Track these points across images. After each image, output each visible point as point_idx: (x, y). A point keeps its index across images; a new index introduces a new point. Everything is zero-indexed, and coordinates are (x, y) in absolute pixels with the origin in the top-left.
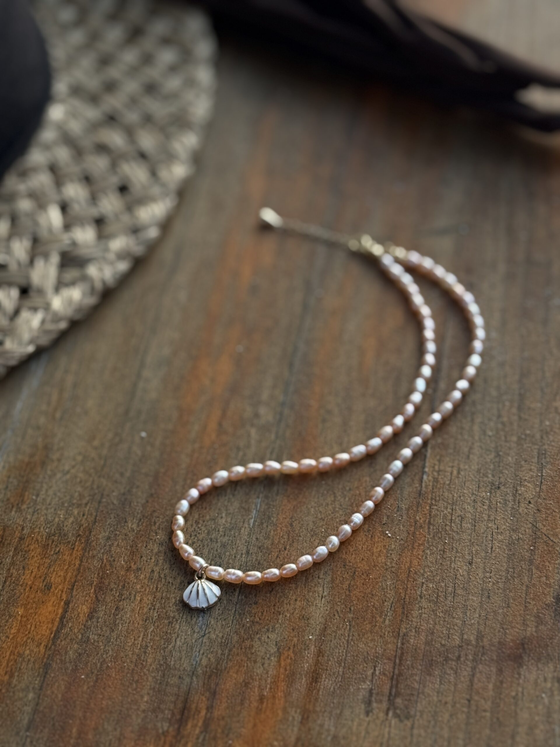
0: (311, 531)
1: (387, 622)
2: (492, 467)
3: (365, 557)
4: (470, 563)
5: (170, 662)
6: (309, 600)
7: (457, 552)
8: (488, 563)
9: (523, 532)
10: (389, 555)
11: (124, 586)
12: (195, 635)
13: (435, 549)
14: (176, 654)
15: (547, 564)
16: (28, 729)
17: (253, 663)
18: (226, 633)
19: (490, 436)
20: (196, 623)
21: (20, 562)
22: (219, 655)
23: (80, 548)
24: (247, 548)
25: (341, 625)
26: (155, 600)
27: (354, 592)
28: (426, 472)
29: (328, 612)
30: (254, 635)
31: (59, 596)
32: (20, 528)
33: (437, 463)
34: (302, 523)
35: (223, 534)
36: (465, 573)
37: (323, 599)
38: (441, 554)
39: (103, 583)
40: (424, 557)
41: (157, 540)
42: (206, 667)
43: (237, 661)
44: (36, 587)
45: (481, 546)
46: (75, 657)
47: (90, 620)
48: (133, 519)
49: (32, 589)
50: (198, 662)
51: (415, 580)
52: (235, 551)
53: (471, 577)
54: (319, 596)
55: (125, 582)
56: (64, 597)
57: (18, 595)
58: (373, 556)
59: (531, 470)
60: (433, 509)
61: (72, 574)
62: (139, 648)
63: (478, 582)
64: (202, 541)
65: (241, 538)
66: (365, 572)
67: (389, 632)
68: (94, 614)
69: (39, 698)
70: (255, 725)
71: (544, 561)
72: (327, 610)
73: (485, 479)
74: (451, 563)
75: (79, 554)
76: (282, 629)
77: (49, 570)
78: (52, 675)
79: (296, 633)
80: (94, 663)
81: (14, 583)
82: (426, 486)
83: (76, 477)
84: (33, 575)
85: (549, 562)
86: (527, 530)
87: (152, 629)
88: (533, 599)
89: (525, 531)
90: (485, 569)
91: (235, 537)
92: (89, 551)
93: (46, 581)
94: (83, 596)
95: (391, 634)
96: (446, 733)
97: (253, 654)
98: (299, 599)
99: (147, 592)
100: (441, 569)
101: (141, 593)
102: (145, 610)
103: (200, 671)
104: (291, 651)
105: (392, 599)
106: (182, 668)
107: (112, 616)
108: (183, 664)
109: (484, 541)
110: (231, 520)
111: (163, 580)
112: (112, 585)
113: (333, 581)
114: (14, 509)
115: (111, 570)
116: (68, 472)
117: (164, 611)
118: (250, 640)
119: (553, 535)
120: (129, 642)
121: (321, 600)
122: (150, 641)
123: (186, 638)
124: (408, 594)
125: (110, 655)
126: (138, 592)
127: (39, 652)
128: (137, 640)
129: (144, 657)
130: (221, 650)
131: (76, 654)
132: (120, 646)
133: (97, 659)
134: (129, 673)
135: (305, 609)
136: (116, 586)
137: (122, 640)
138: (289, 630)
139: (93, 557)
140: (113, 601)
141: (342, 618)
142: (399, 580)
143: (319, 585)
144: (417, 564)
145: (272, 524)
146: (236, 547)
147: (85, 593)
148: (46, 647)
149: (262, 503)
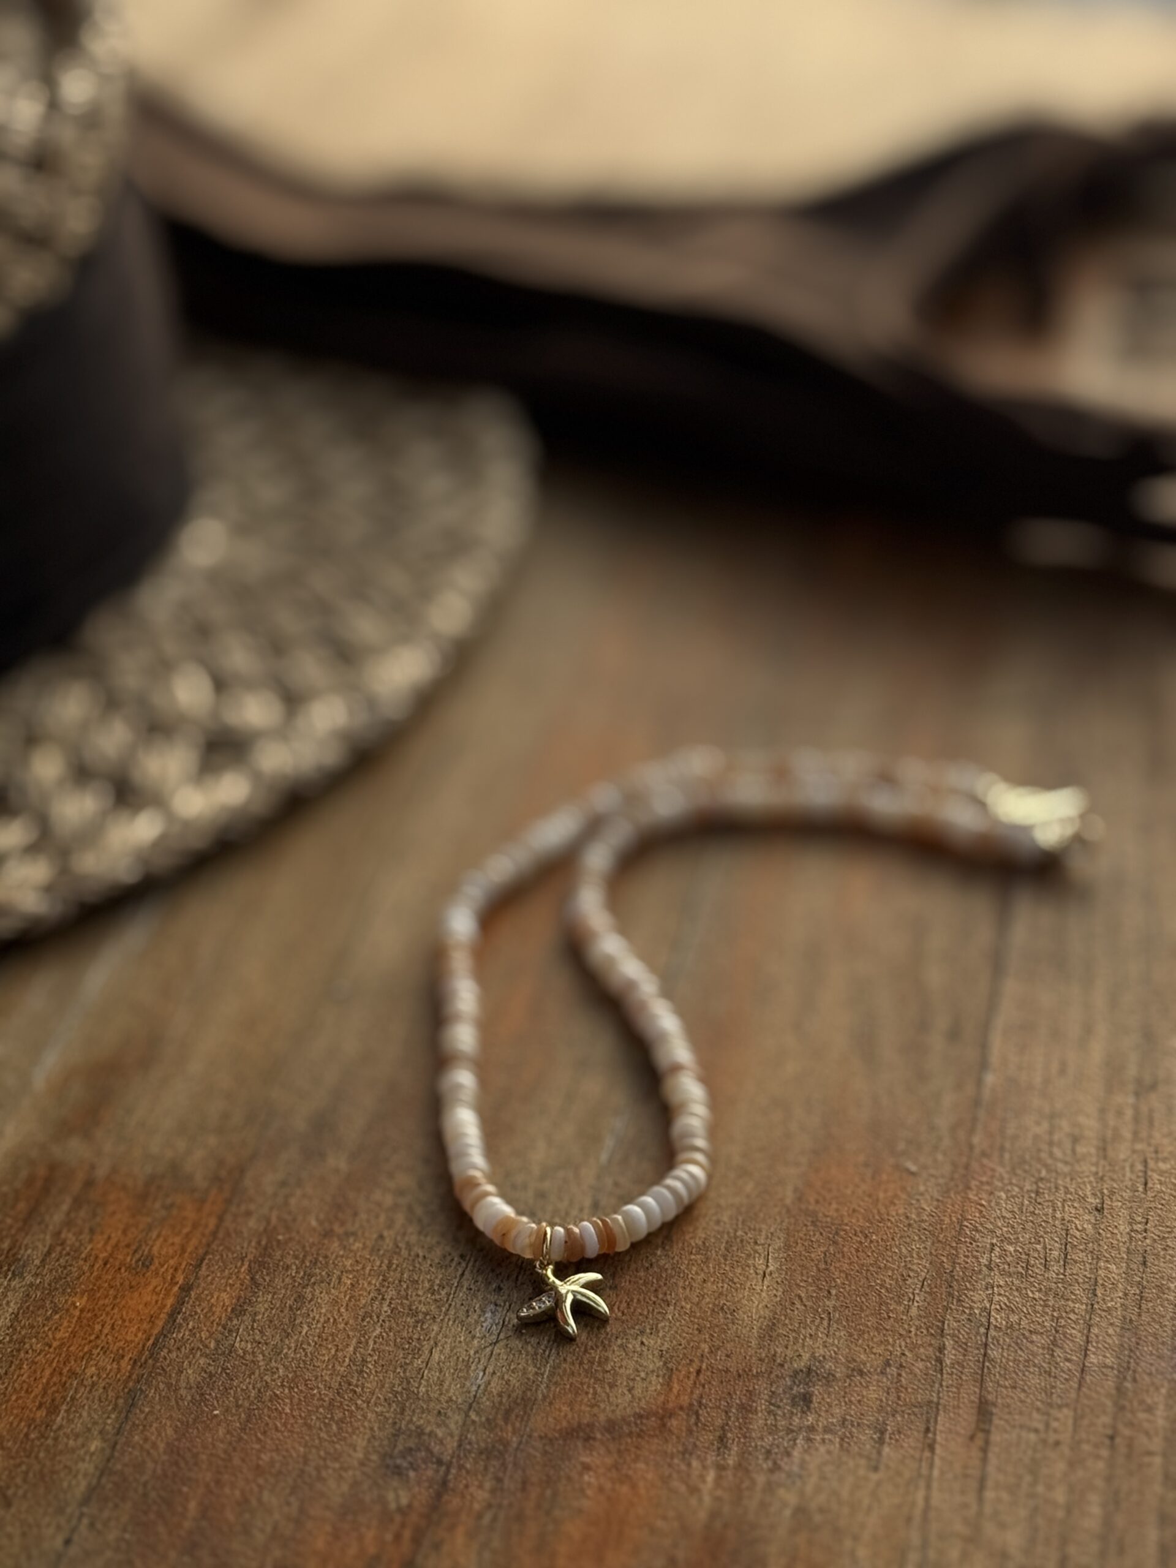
1: (914, 1311)
3: (859, 1206)
4: (1099, 1210)
5: (418, 1388)
6: (736, 1280)
7: (1067, 1192)
8: (1140, 1207)
10: (914, 1202)
11: (315, 1263)
12: (476, 1342)
13: (1016, 1189)
14: (431, 1375)
16: (86, 1501)
17: (608, 1390)
18: (546, 1338)
20: (477, 1322)
21: (84, 1221)
22: (530, 1376)
23: (220, 1198)
24: (595, 1198)
25: (809, 1320)
26: (386, 1284)
27: (838, 1265)
28: (989, 1067)
29: (778, 1299)
30: (610, 1341)
31: (169, 1277)
36: (1089, 1227)
37: (767, 1278)
38: (1031, 1197)
39: (270, 1256)
40: (993, 1204)
42: (500, 1395)
43: (572, 1385)
44: (117, 1264)
45: (1122, 1181)
46: (199, 1379)
47: (237, 1317)
49: (108, 1266)
50: (482, 1387)
51: (974, 1240)
53: (1101, 1231)
54: (757, 1274)
55: (318, 1254)
56: (180, 1279)
57: (76, 1274)
58: (877, 1205)
61: (200, 1242)
62: (346, 1364)
63: (1118, 1240)
65: (579, 1182)
66: (861, 1232)
67: (918, 1328)
68: (246, 1307)
72: (776, 1296)
74: (1054, 1210)
75: (215, 1208)
76: (674, 1329)
77: (147, 1234)
78: (147, 1410)
79: (707, 1336)
80: (242, 1390)
81: (68, 1254)
87: (378, 1332)
90: (1131, 1218)
91: (566, 1181)
92: (239, 1205)
93: (140, 1252)
94: (222, 1278)
95: (925, 1332)
97: (607, 1372)
98: (712, 1279)
99: (367, 1271)
100: (1032, 1222)
101: (355, 1273)
102: (363, 1301)
103: (486, 1403)
105: (923, 1274)
106: (443, 1399)
107: (286, 1311)
108: (448, 1391)
109: (1128, 1173)
110: (559, 1154)
111: (404, 1253)
112: (289, 1260)
113: (787, 1247)
115: (287, 1236)
117: (406, 1302)
120: (324, 1355)
121: (763, 1280)
122: (372, 1353)
123: (455, 1347)
124: (959, 1264)
125: (279, 1377)
126: (346, 1272)
127: (119, 1370)
128: (342, 1350)
129: (358, 1380)
130: (535, 1366)
131: (203, 1374)
132: (304, 1361)
133: (249, 1383)
134: (322, 1406)
135: (726, 1296)
136: (297, 1262)
137: (308, 1351)
138: (691, 1331)
139: (248, 1214)
140: (290, 1286)
141: (811, 1307)
142: (939, 1241)
143: (757, 1255)
144: (977, 1215)
145: (649, 1161)
146: (569, 1196)
147: (227, 1273)
148: (135, 1362)
149: (628, 1128)
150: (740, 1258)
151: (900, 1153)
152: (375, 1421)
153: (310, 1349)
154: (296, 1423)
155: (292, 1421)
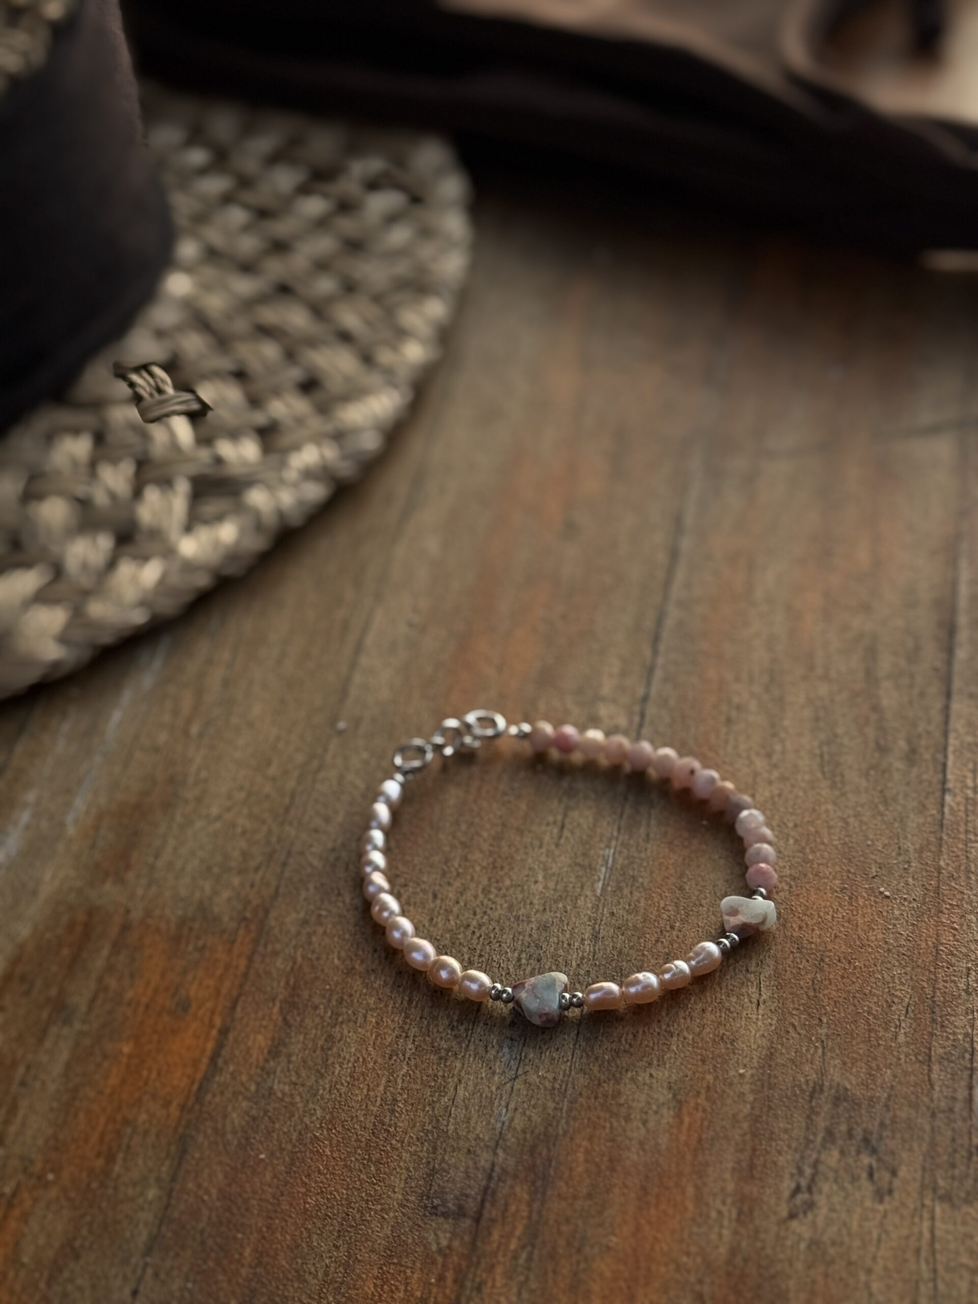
1: (901, 1038)
3: (840, 932)
5: (447, 1126)
6: (732, 1009)
10: (891, 927)
11: (341, 1001)
12: (496, 1078)
14: (458, 1113)
16: (148, 1251)
17: (623, 1122)
18: (561, 1073)
20: (495, 1058)
21: (124, 966)
22: (550, 1111)
23: (248, 939)
24: (593, 929)
25: (804, 1049)
26: (408, 1021)
27: (826, 992)
28: (949, 790)
29: (773, 1028)
30: (621, 1073)
31: (207, 1021)
32: (121, 910)
33: (970, 775)
34: (703, 884)
35: (541, 908)
37: (761, 1007)
39: (298, 996)
40: (965, 928)
42: (524, 1132)
43: (589, 1119)
44: (158, 1007)
46: (243, 1123)
47: (274, 1058)
49: (150, 1011)
50: (507, 1124)
52: (568, 935)
54: (751, 1002)
55: (343, 993)
56: (218, 1021)
57: (121, 1020)
58: (856, 930)
60: (972, 847)
61: (233, 984)
62: (378, 1103)
65: (578, 913)
66: (844, 958)
67: (907, 1055)
68: (281, 1048)
69: (169, 1196)
70: (638, 1229)
72: (771, 1025)
75: (244, 949)
76: (680, 1060)
77: (183, 977)
78: (197, 1155)
79: (711, 1067)
80: (285, 1133)
81: (112, 1000)
82: (953, 813)
83: (233, 825)
84: (152, 986)
87: (405, 1070)
91: (566, 912)
92: (266, 945)
93: (178, 995)
94: (257, 1019)
95: (913, 1058)
97: (621, 1105)
98: (710, 1009)
99: (390, 1008)
101: (378, 1011)
102: (389, 1039)
103: (511, 1140)
104: (703, 1096)
105: (907, 1000)
106: (472, 1136)
107: (318, 1052)
108: (475, 1128)
110: (556, 885)
112: (317, 1000)
113: (777, 975)
114: (110, 880)
115: (313, 975)
116: (219, 818)
117: (428, 1039)
118: (612, 1082)
120: (357, 1095)
121: (757, 1009)
122: (400, 1091)
123: (477, 1084)
124: (939, 989)
125: (318, 1118)
126: (372, 1010)
127: (168, 1116)
128: (373, 1090)
129: (391, 1120)
130: (554, 1101)
131: (247, 1118)
132: (339, 1102)
133: (290, 1125)
134: (359, 1147)
135: (725, 1025)
136: (324, 1001)
137: (342, 1091)
138: (695, 1062)
139: (275, 954)
140: (320, 1027)
141: (805, 1036)
142: (918, 966)
143: (749, 984)
144: (951, 938)
145: (641, 889)
146: (570, 928)
147: (260, 1014)
148: (183, 1108)
149: (617, 856)
150: (734, 986)
151: (873, 877)
152: (410, 1161)
153: (343, 1090)
154: (337, 1165)
155: (333, 1163)
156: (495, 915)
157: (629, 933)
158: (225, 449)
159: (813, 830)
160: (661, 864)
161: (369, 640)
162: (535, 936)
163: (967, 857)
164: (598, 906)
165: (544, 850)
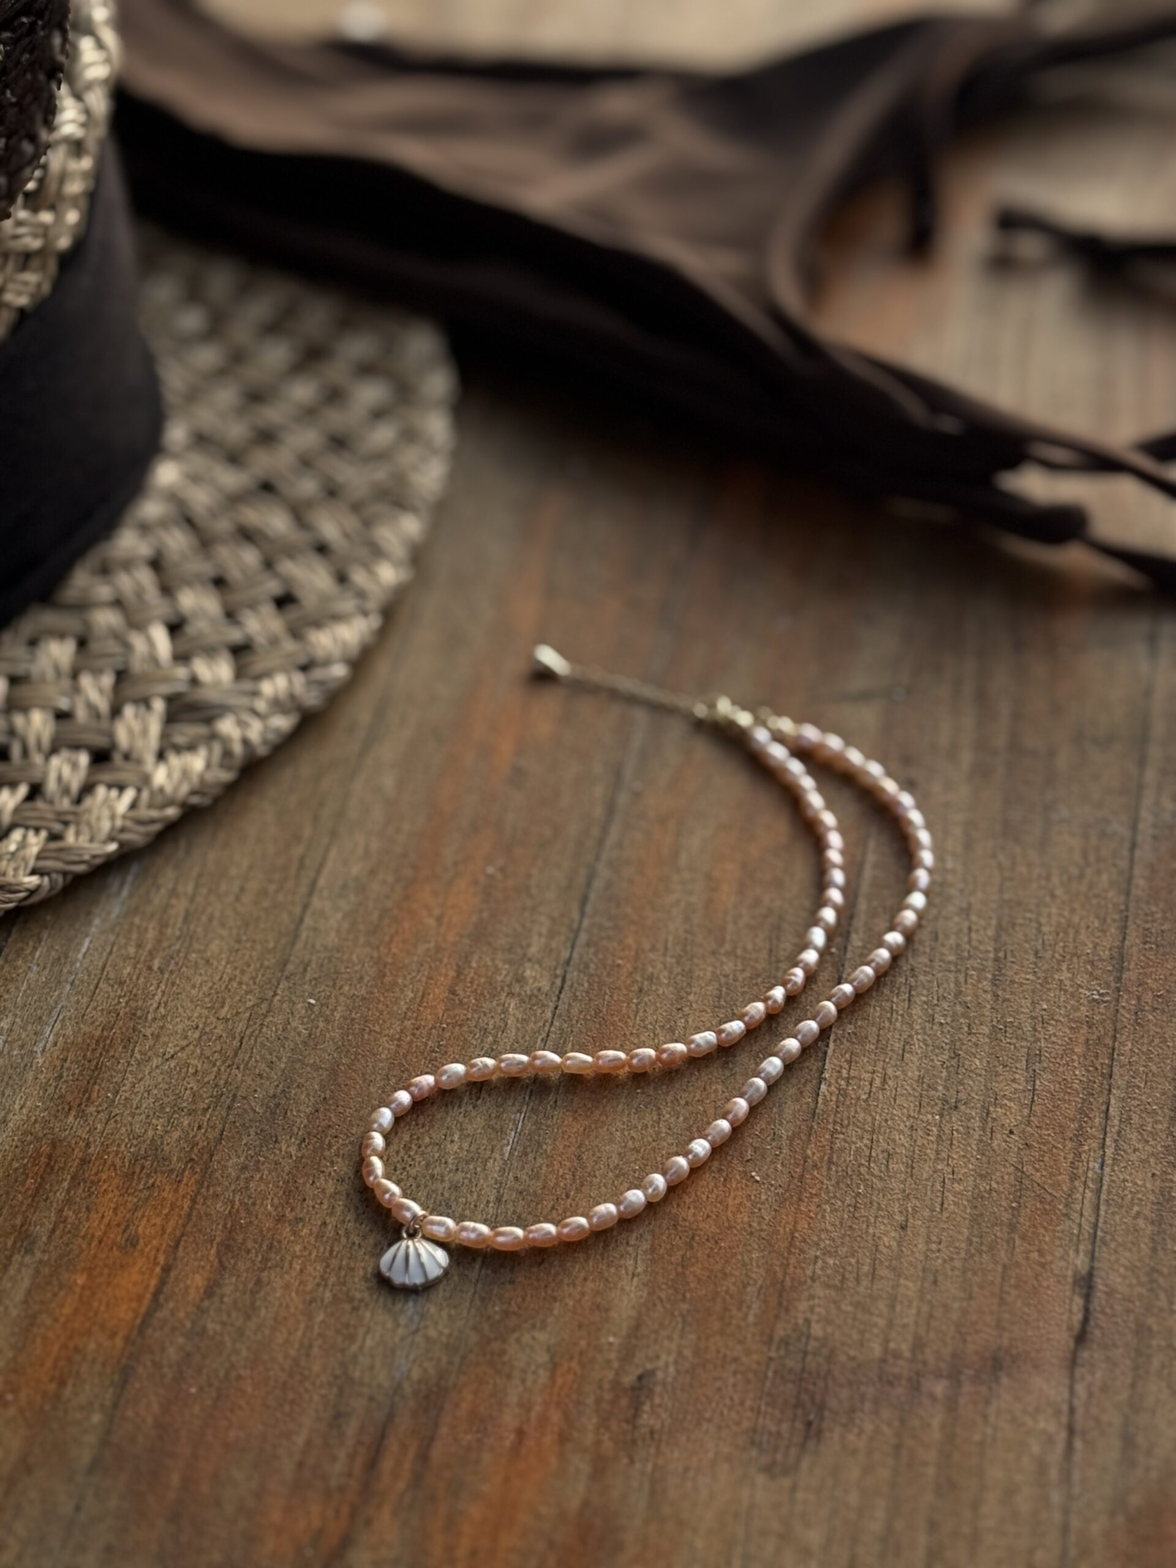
0: (615, 1168)
1: (751, 1319)
2: (944, 1074)
3: (712, 1212)
4: (903, 1228)
5: (354, 1372)
6: (610, 1280)
7: (879, 1208)
8: (936, 1227)
9: (1000, 1180)
10: (756, 1211)
11: (271, 1247)
12: (400, 1330)
13: (839, 1203)
14: (365, 1361)
15: (1041, 1230)
16: (91, 1470)
17: (505, 1380)
18: (457, 1329)
19: (942, 1024)
20: (401, 1310)
21: (81, 1199)
22: (443, 1365)
23: (193, 1180)
24: (498, 1192)
25: (667, 1322)
26: (328, 1270)
27: (692, 1269)
28: (825, 1079)
29: (643, 1300)
30: (508, 1333)
31: (152, 1258)
32: (82, 1144)
33: (845, 1065)
34: (598, 1154)
35: (454, 1168)
36: (894, 1244)
37: (635, 1279)
38: (850, 1212)
39: (234, 1240)
40: (819, 1216)
41: (333, 1174)
42: (419, 1382)
43: (476, 1374)
44: (110, 1242)
45: (924, 1201)
46: (178, 1358)
47: (208, 1298)
48: (291, 1137)
49: (103, 1245)
50: (405, 1374)
51: (802, 1251)
52: (475, 1196)
53: (904, 1249)
54: (627, 1274)
55: (273, 1239)
56: (161, 1259)
57: (77, 1252)
58: (726, 1211)
59: (1014, 1080)
60: (837, 1138)
61: (177, 1223)
62: (296, 1347)
63: (916, 1258)
64: (415, 1178)
65: (486, 1175)
66: (713, 1238)
67: (754, 1335)
68: (215, 1289)
69: (111, 1422)
70: (507, 1479)
71: (1035, 1226)
72: (641, 1297)
73: (932, 1093)
74: (868, 1226)
75: (189, 1190)
76: (559, 1325)
77: (133, 1214)
78: (137, 1385)
79: (586, 1333)
80: (213, 1370)
81: (69, 1232)
82: (826, 1102)
83: (187, 1065)
84: (106, 1221)
85: (1045, 1228)
86: (1006, 1177)
87: (321, 1317)
88: (1016, 1287)
89: (1002, 1177)
90: (928, 1237)
91: (476, 1174)
92: (208, 1187)
93: (128, 1231)
94: (196, 1259)
96: (853, 1499)
97: (505, 1363)
98: (591, 1278)
99: (313, 1257)
100: (849, 1236)
101: (303, 1259)
102: (310, 1287)
103: (407, 1388)
104: (576, 1360)
105: (760, 1282)
106: (374, 1384)
107: (248, 1295)
108: (377, 1376)
109: (929, 1193)
110: (470, 1146)
111: (343, 1240)
112: (250, 1244)
113: (653, 1250)
114: (73, 1113)
115: (248, 1220)
116: (173, 1056)
117: (344, 1289)
118: (499, 1341)
119: (1052, 1186)
121: (632, 1281)
122: (316, 1337)
123: (383, 1334)
124: (789, 1274)
125: (243, 1358)
126: (296, 1257)
127: (114, 1347)
128: (293, 1334)
129: (306, 1363)
130: (448, 1355)
131: (182, 1353)
132: (262, 1343)
133: (219, 1363)
134: (277, 1387)
135: (602, 1294)
136: (256, 1246)
138: (572, 1328)
139: (216, 1196)
140: (251, 1270)
141: (669, 1310)
142: (775, 1251)
143: (628, 1256)
144: (806, 1226)
145: (544, 1156)
146: (478, 1189)
147: (199, 1254)
148: (127, 1339)
149: (526, 1121)
150: (615, 1257)
151: (748, 1161)
156: (413, 1172)
157: (529, 1198)
158: (202, 668)
159: (700, 1108)
160: (564, 1133)
161: (322, 882)
162: (446, 1195)
163: (832, 1148)
164: (504, 1169)
165: (462, 1110)
